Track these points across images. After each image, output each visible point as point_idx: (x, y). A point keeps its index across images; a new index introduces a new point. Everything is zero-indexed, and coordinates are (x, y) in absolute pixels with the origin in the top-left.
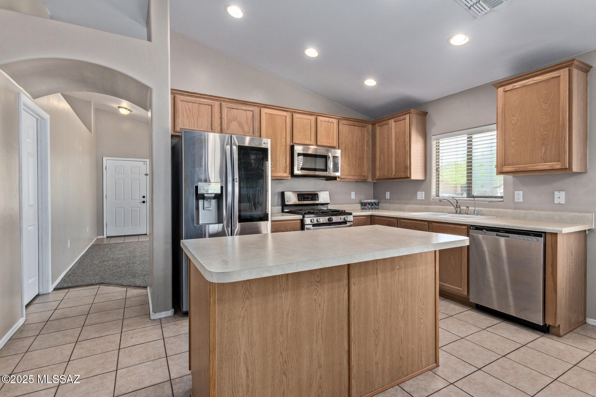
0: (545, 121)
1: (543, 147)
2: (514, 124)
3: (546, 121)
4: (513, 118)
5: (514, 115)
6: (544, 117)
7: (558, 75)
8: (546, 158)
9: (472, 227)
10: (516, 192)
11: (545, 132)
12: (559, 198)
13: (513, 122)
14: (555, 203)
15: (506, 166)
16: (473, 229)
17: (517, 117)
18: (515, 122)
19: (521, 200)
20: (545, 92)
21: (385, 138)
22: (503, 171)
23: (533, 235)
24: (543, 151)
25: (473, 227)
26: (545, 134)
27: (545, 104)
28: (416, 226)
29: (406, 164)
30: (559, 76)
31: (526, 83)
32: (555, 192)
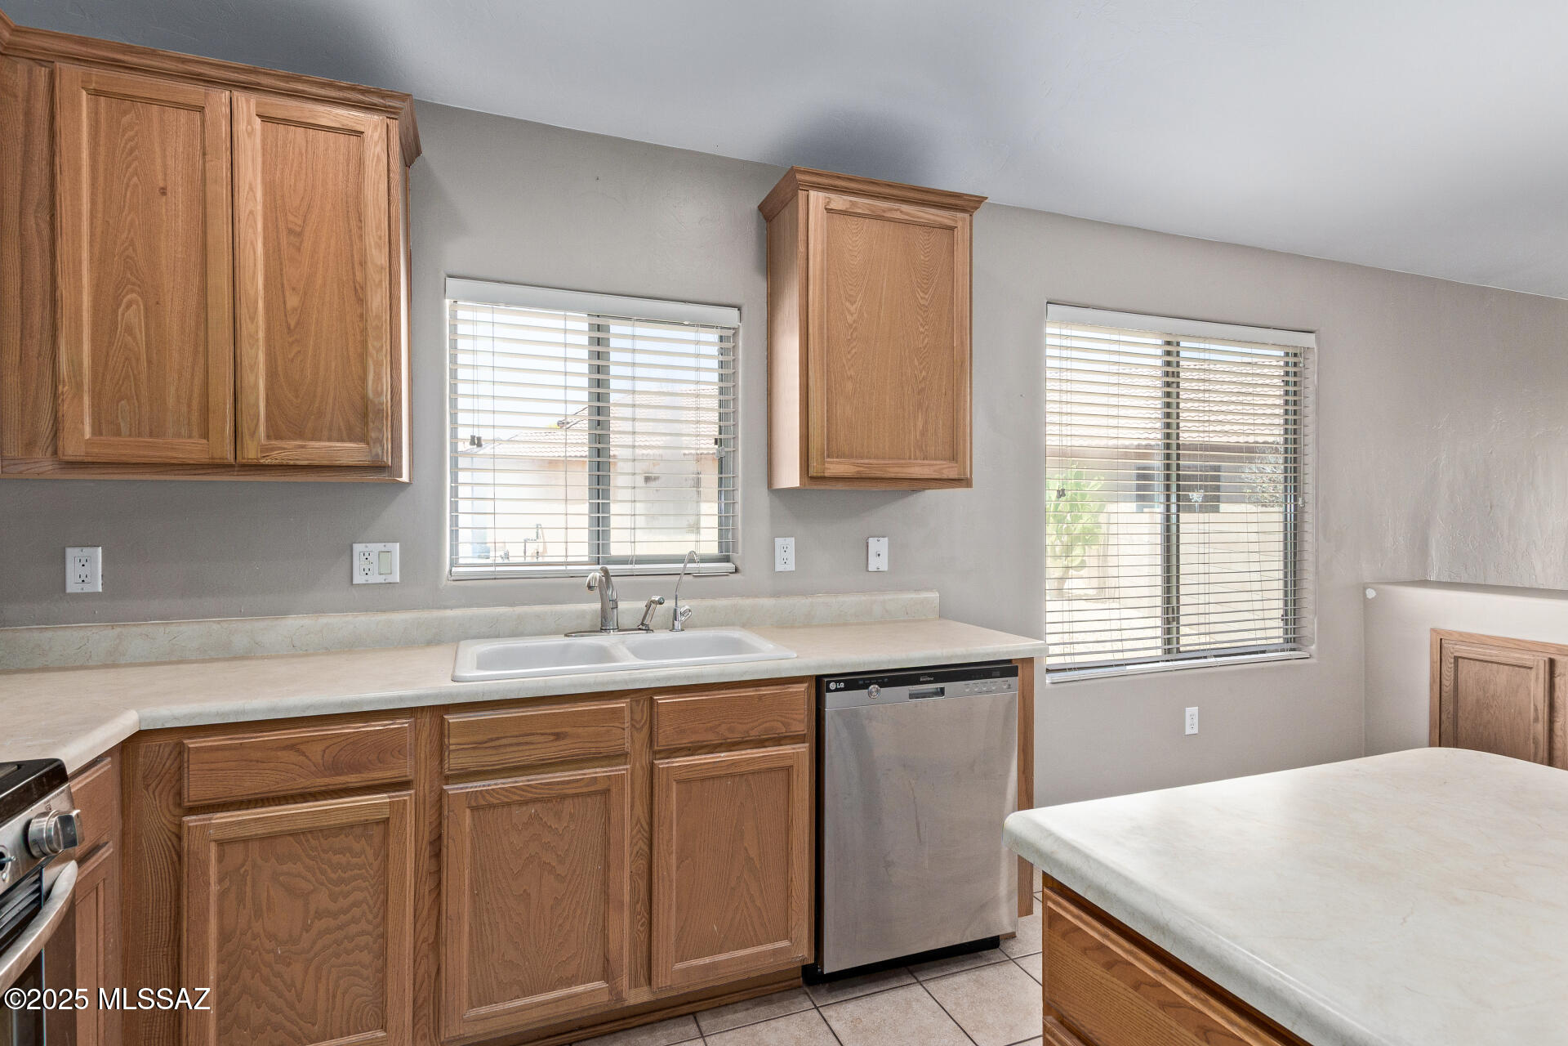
0: (923, 340)
1: (920, 414)
2: (851, 326)
3: (926, 341)
4: (848, 304)
5: (850, 296)
6: (921, 329)
7: (951, 223)
8: (926, 447)
9: (836, 682)
10: (779, 541)
11: (924, 373)
12: (879, 555)
13: (850, 319)
14: (870, 570)
15: (833, 458)
16: (837, 690)
17: (858, 304)
18: (854, 321)
19: (791, 566)
20: (922, 257)
21: (163, 191)
22: (826, 475)
23: (998, 673)
24: (920, 424)
25: (839, 682)
26: (924, 378)
27: (923, 292)
28: (556, 730)
29: (371, 394)
30: (952, 229)
31: (884, 211)
32: (871, 540)
